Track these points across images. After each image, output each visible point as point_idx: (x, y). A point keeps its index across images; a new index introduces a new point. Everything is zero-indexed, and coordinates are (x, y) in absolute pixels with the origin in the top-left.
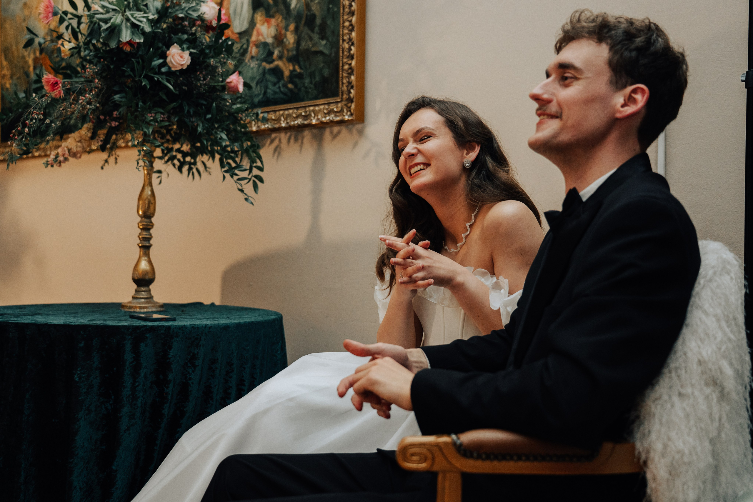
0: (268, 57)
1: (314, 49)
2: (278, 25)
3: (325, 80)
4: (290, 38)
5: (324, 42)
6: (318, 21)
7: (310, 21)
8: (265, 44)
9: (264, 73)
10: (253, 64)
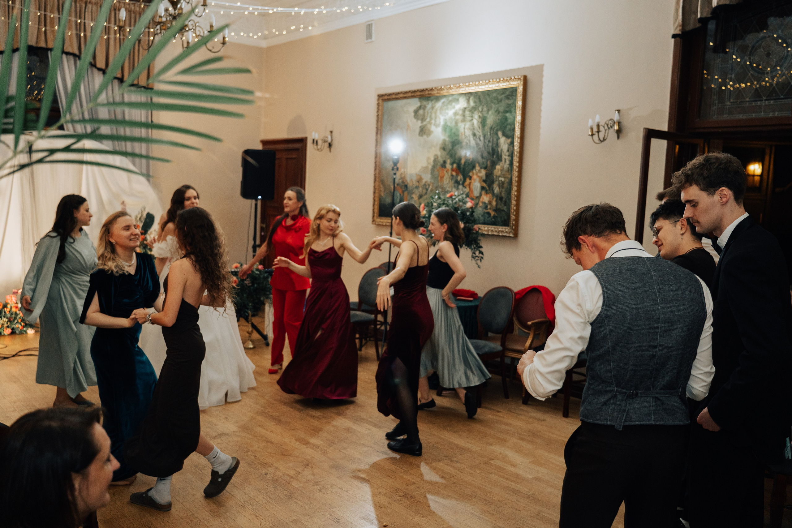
0: (486, 207)
1: (502, 209)
2: (490, 198)
3: (505, 220)
4: (494, 203)
5: (505, 207)
6: (504, 200)
7: (501, 199)
8: (485, 203)
9: (484, 213)
10: (481, 209)
